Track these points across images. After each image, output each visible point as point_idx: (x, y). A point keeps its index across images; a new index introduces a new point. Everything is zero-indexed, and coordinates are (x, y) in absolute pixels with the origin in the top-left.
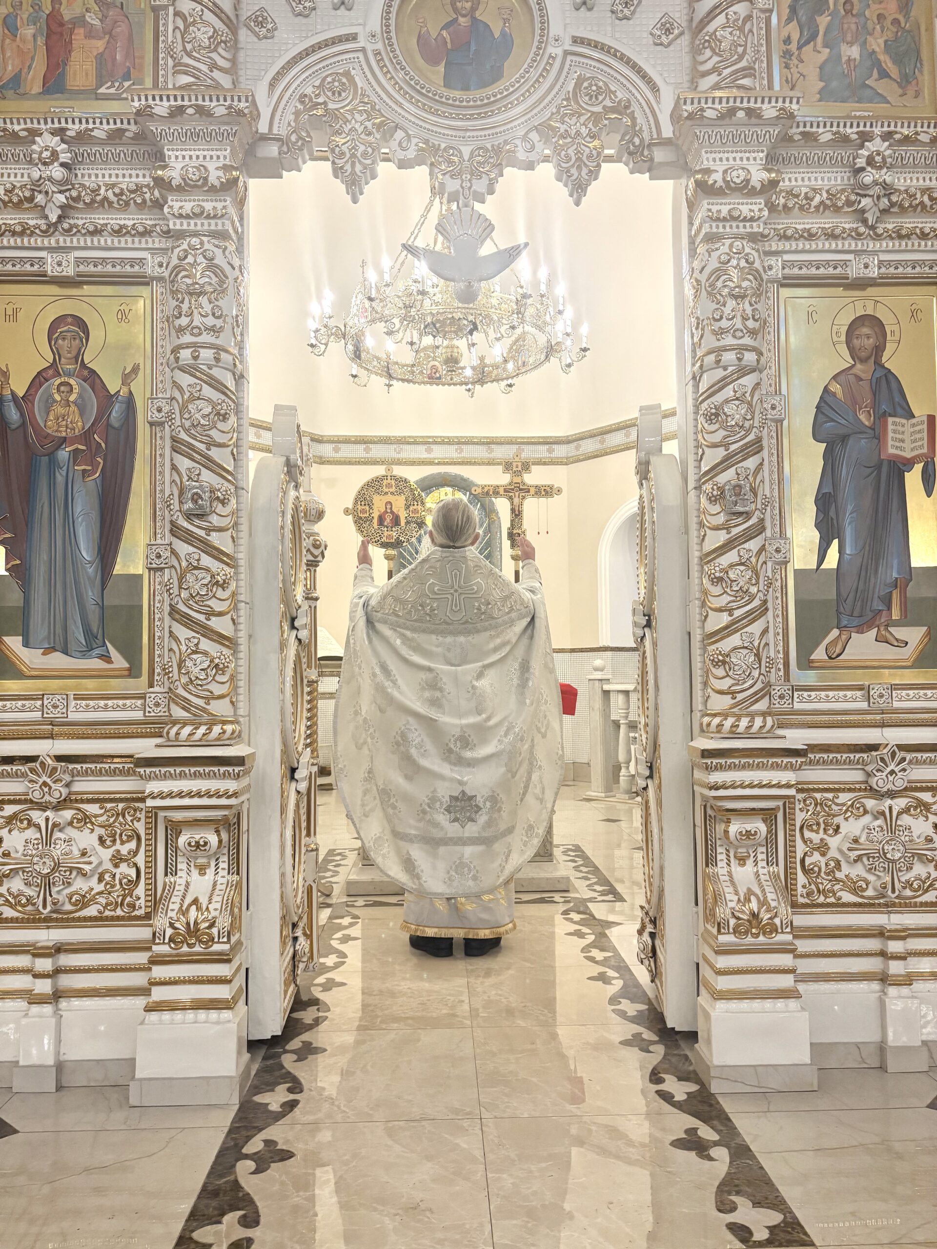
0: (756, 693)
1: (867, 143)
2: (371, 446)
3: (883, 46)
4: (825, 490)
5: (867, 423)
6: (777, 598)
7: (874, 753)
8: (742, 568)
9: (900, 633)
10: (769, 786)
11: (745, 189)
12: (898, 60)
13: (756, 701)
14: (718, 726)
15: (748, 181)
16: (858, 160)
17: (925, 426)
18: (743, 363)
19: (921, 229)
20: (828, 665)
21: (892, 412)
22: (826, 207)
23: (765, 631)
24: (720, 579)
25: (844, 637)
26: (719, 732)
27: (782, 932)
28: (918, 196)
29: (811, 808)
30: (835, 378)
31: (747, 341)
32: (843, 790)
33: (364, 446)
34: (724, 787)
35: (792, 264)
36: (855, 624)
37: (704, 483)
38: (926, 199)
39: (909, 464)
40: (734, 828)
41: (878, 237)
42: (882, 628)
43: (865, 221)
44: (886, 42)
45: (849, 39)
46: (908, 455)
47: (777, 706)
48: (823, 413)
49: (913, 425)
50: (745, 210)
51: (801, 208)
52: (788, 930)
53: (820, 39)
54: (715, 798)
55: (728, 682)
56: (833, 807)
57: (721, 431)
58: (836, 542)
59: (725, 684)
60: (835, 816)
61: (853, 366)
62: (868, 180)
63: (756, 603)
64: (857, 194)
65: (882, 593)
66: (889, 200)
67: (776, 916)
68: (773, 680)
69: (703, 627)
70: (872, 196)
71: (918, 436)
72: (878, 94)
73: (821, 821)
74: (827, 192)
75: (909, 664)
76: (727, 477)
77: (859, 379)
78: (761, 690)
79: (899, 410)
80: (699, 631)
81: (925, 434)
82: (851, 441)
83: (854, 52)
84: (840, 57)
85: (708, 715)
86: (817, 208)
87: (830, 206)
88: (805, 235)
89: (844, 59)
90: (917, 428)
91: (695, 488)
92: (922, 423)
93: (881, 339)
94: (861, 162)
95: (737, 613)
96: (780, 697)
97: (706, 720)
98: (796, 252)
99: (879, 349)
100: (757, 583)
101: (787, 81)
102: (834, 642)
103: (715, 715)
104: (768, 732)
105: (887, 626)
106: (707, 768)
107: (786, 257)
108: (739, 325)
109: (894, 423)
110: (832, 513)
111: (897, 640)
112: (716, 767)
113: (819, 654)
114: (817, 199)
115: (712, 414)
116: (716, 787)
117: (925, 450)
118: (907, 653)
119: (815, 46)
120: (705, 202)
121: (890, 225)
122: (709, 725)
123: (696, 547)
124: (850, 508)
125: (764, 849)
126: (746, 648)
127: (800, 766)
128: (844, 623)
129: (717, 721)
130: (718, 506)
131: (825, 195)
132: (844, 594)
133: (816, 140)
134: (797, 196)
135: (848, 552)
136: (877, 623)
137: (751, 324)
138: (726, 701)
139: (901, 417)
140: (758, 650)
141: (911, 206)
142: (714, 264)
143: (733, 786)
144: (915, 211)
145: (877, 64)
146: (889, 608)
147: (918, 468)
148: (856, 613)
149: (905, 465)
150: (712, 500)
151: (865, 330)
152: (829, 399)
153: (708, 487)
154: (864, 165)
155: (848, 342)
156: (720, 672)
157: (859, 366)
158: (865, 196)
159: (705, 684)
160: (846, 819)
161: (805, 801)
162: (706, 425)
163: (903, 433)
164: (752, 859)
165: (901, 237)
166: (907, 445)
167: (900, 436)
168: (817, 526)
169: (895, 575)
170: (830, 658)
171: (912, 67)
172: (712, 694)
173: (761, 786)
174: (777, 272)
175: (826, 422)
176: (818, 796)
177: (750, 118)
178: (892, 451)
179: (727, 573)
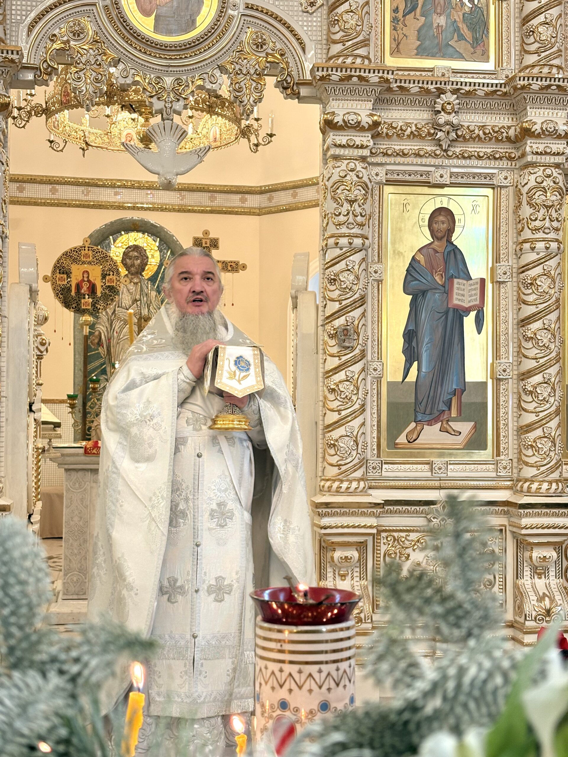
0: (355, 465)
1: (442, 95)
2: (58, 187)
3: (461, 17)
4: (410, 328)
5: (440, 282)
6: (374, 401)
7: (432, 507)
8: (348, 383)
9: (456, 426)
10: (359, 527)
11: (358, 127)
12: (472, 28)
13: (355, 471)
14: (329, 487)
15: (359, 123)
16: (436, 105)
17: (478, 286)
18: (353, 246)
19: (478, 153)
20: (408, 446)
21: (457, 275)
22: (414, 136)
23: (363, 424)
24: (333, 390)
25: (418, 428)
26: (329, 491)
27: (365, 623)
28: (477, 131)
29: (391, 543)
30: (420, 250)
31: (356, 231)
32: (413, 531)
33: (50, 187)
34: (330, 527)
35: (393, 172)
36: (426, 419)
37: (327, 324)
38: (481, 133)
39: (467, 311)
40: (338, 554)
41: (449, 157)
42: (444, 423)
43: (440, 146)
44: (464, 14)
45: (439, 11)
46: (466, 305)
47: (371, 474)
48: (411, 275)
49: (471, 285)
50: (358, 141)
51: (398, 135)
52: (369, 621)
53: (418, 10)
54: (325, 534)
55: (336, 458)
56: (406, 542)
57: (337, 291)
58: (416, 364)
59: (334, 460)
60: (407, 548)
61: (432, 242)
62: (442, 121)
63: (357, 406)
64: (435, 129)
65: (445, 399)
66: (456, 134)
67: (361, 612)
68: (369, 457)
69: (324, 420)
70: (444, 132)
71: (473, 292)
72: (457, 51)
73: (398, 551)
74: (416, 125)
75: (462, 447)
76: (340, 322)
77: (436, 252)
78: (357, 464)
79: (462, 274)
80: (321, 423)
81: (478, 292)
82: (429, 295)
83: (442, 21)
84: (432, 24)
85: (323, 480)
86: (409, 136)
87: (416, 135)
88: (401, 153)
89: (435, 25)
90: (473, 287)
91: (322, 325)
92: (477, 283)
93: (451, 224)
94: (439, 107)
95: (343, 413)
96: (373, 468)
97: (322, 483)
98: (395, 164)
99: (451, 231)
100: (357, 394)
101: (395, 40)
102: (412, 431)
103: (328, 480)
104: (361, 492)
105: (448, 421)
106: (319, 515)
107: (389, 167)
108: (351, 220)
109: (458, 283)
110: (414, 344)
111: (454, 431)
112: (325, 514)
113: (402, 439)
114: (409, 130)
115: (332, 279)
116: (325, 528)
117: (478, 302)
118: (460, 439)
119: (415, 15)
120: (331, 134)
121: (458, 150)
122: (323, 486)
123: (321, 366)
124: (426, 340)
125: (358, 570)
126: (348, 436)
127: (379, 514)
128: (419, 418)
129: (328, 484)
130: (334, 340)
131: (414, 128)
132: (420, 399)
133: (408, 91)
134: (396, 128)
135: (424, 370)
136: (441, 419)
137: (359, 219)
138: (335, 471)
139: (463, 279)
140: (356, 438)
141: (471, 137)
142: (335, 178)
143: (337, 527)
144: (474, 141)
145: (457, 30)
146: (450, 409)
147: (473, 314)
148: (428, 412)
149: (464, 312)
150: (331, 336)
151: (441, 218)
152: (416, 265)
153: (328, 327)
154: (440, 109)
155: (430, 226)
156: (332, 452)
157: (436, 243)
158: (441, 130)
159: (324, 458)
160: (414, 550)
161: (387, 538)
162: (328, 285)
163: (464, 290)
164: (350, 576)
165: (464, 158)
166: (467, 298)
167: (462, 292)
168: (404, 352)
169: (454, 387)
170: (409, 442)
171: (481, 33)
172: (327, 466)
173: (354, 527)
174: (382, 177)
175: (412, 281)
176: (396, 534)
177: (361, 81)
178: (456, 302)
179: (338, 386)
